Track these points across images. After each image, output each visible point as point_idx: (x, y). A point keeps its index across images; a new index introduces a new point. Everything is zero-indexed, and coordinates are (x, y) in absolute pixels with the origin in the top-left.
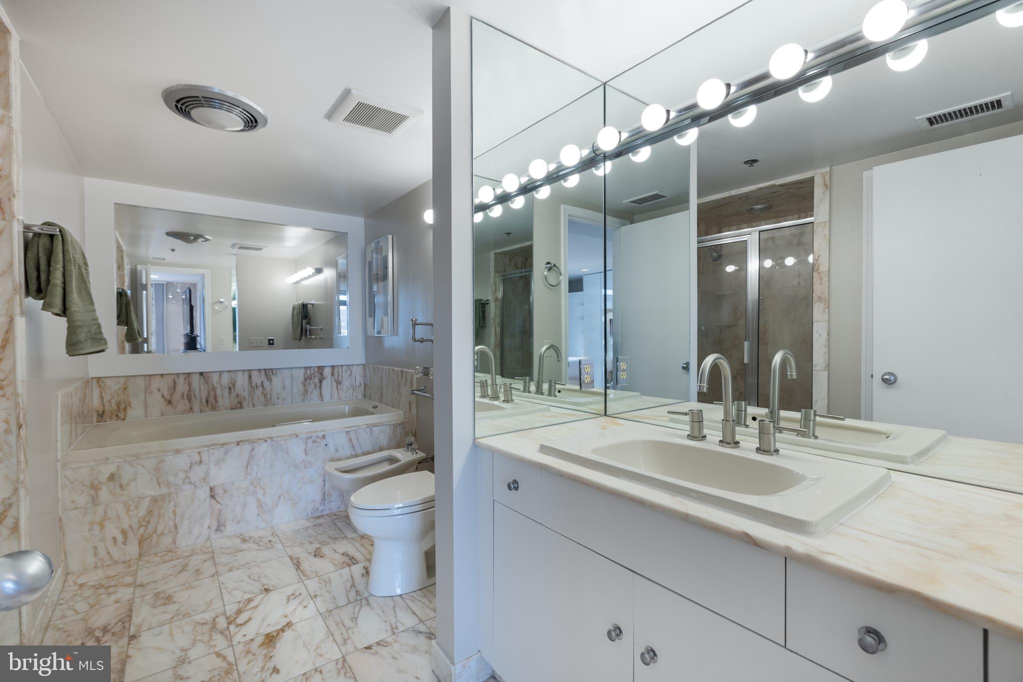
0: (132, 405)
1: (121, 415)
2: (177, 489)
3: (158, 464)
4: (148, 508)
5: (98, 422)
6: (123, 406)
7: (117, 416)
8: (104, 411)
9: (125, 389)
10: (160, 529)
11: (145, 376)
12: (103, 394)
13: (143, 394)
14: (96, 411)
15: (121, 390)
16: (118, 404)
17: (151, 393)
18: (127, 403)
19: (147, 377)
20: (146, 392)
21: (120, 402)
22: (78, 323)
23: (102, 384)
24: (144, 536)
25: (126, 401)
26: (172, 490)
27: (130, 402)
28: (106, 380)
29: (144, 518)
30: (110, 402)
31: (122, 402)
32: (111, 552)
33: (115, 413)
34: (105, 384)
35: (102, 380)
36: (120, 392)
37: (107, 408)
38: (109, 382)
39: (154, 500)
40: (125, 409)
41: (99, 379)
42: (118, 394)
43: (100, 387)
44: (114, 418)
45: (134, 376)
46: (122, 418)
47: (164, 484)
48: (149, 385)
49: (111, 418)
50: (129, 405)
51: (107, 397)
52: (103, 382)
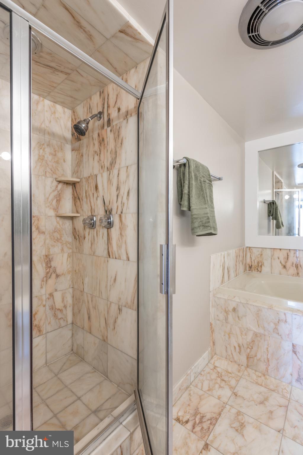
0: (265, 264)
1: (259, 269)
2: (269, 334)
3: (258, 311)
4: (252, 338)
5: (249, 271)
6: (260, 264)
7: (257, 269)
8: (251, 265)
9: (261, 255)
10: (259, 356)
11: (271, 248)
12: (251, 256)
13: (270, 259)
14: (248, 264)
15: (260, 255)
16: (258, 263)
17: (274, 259)
18: (262, 263)
19: (272, 250)
20: (271, 259)
21: (259, 262)
22: (194, 216)
23: (251, 251)
24: (250, 355)
25: (262, 262)
26: (266, 333)
27: (263, 263)
28: (252, 248)
29: (250, 344)
30: (254, 261)
31: (260, 262)
32: (233, 354)
33: (257, 267)
34: (252, 251)
35: (251, 248)
36: (259, 256)
37: (253, 264)
38: (254, 250)
39: (255, 335)
40: (261, 266)
41: (250, 247)
42: (258, 257)
43: (250, 252)
44: (256, 270)
45: (266, 248)
46: (260, 271)
47: (261, 327)
48: (273, 255)
49: (255, 270)
50: (263, 264)
51: (253, 258)
52: (252, 250)
